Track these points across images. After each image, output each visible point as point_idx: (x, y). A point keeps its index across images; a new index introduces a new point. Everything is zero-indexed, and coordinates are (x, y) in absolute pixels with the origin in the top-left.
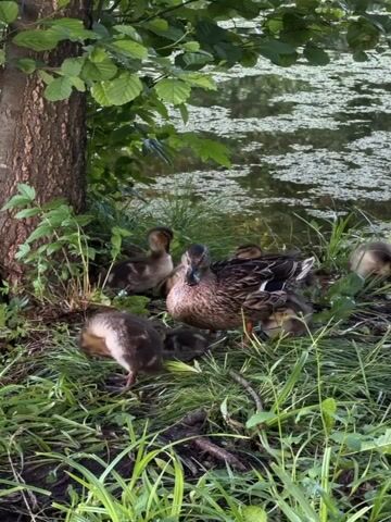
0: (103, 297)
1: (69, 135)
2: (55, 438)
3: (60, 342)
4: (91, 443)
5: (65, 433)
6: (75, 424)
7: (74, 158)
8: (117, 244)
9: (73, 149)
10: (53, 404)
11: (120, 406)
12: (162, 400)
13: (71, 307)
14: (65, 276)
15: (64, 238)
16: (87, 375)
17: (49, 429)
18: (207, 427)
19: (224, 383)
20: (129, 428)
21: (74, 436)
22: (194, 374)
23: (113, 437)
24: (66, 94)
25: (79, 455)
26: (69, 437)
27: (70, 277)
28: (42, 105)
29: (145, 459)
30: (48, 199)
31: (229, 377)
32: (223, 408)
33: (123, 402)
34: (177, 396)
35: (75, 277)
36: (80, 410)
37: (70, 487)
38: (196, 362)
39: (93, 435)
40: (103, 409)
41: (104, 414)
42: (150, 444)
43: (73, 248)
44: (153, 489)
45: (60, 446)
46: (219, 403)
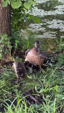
0: (13, 59)
1: (7, 16)
2: (2, 95)
3: (4, 70)
4: (9, 97)
5: (4, 94)
6: (6, 92)
7: (8, 22)
8: (16, 45)
9: (8, 19)
10: (2, 86)
11: (15, 87)
12: (24, 86)
13: (7, 61)
14: (6, 53)
15: (6, 43)
16: (9, 79)
17: (1, 93)
18: (32, 93)
19: (36, 81)
20: (17, 93)
21: (6, 95)
22: (30, 79)
23: (14, 95)
24: (6, 5)
25: (7, 100)
26: (5, 95)
27: (7, 53)
28: (2, 8)
29: (19, 101)
30: (3, 33)
31: (37, 80)
32: (36, 88)
33: (16, 86)
34: (27, 85)
35: (8, 53)
36: (7, 88)
37: (5, 108)
38: (31, 76)
39: (10, 95)
40: (12, 88)
41: (12, 89)
42: (21, 97)
43: (8, 46)
44: (21, 108)
45: (3, 98)
46: (35, 86)
